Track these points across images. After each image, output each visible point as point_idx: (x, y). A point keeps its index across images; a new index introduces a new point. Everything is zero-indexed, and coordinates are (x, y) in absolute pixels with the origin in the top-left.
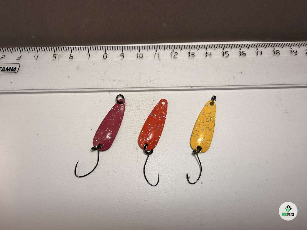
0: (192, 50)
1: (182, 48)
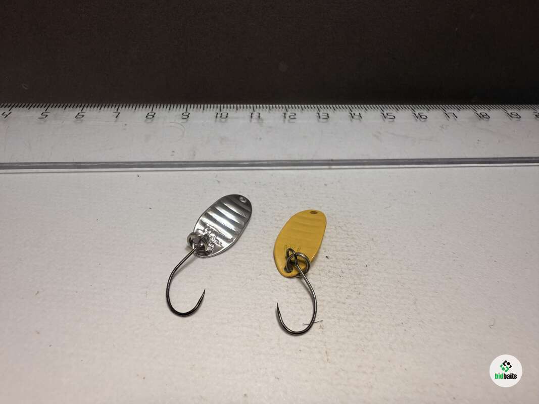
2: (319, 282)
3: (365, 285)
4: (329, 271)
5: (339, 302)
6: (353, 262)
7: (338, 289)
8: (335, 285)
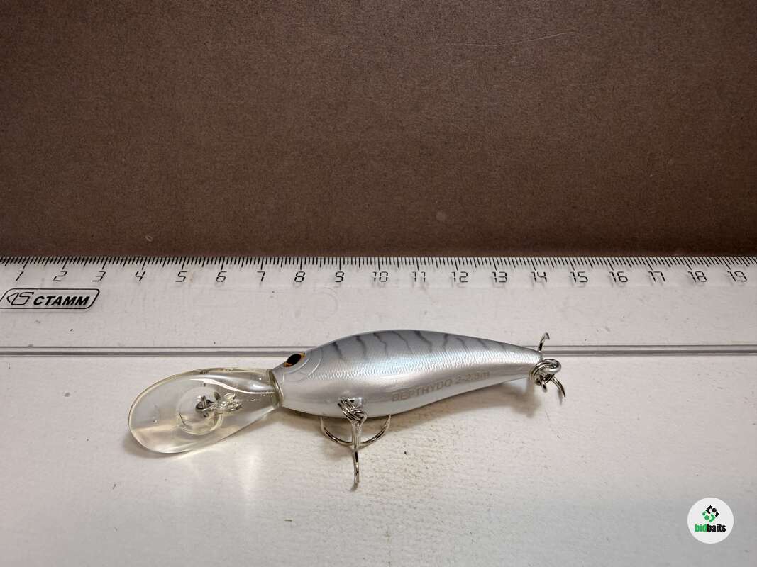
0: (501, 268)
1: (476, 262)
2: (394, 483)
3: (440, 488)
4: (406, 470)
5: (410, 506)
6: (433, 460)
7: (412, 490)
8: (408, 486)
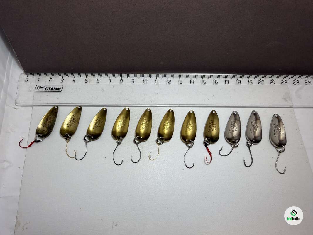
0: (181, 79)
1: (174, 77)
